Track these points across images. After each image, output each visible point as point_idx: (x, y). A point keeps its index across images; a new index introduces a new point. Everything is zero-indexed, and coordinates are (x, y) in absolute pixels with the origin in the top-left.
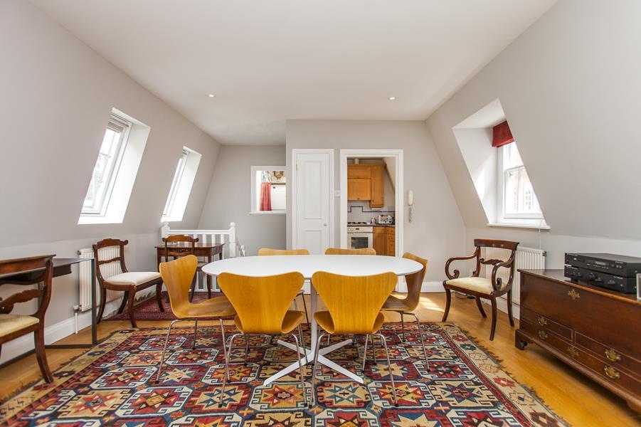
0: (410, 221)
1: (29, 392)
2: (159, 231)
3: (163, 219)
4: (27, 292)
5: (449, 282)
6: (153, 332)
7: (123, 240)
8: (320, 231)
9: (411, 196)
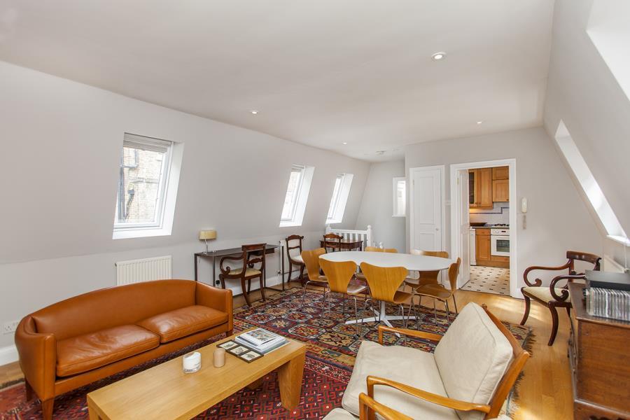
0: (524, 228)
1: (258, 302)
2: (325, 230)
3: (328, 222)
4: (257, 259)
5: (527, 288)
6: (311, 291)
7: (301, 236)
8: (433, 235)
9: (524, 204)
